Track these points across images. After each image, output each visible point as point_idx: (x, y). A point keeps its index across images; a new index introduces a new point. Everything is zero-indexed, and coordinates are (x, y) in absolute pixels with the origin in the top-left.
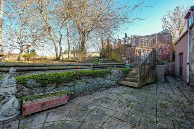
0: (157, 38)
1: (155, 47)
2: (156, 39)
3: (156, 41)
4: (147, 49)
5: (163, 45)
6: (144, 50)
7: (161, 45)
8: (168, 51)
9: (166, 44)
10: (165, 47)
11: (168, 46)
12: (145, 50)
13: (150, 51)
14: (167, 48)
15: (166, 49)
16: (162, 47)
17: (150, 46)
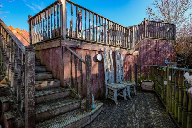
0: (146, 26)
1: (142, 46)
2: (145, 29)
3: (144, 32)
4: (125, 52)
5: (159, 42)
6: (114, 53)
7: (155, 41)
8: (169, 55)
9: (164, 42)
10: (163, 46)
11: (168, 46)
12: (118, 54)
13: (132, 57)
14: (166, 48)
15: (164, 52)
16: (156, 46)
17: (133, 44)
